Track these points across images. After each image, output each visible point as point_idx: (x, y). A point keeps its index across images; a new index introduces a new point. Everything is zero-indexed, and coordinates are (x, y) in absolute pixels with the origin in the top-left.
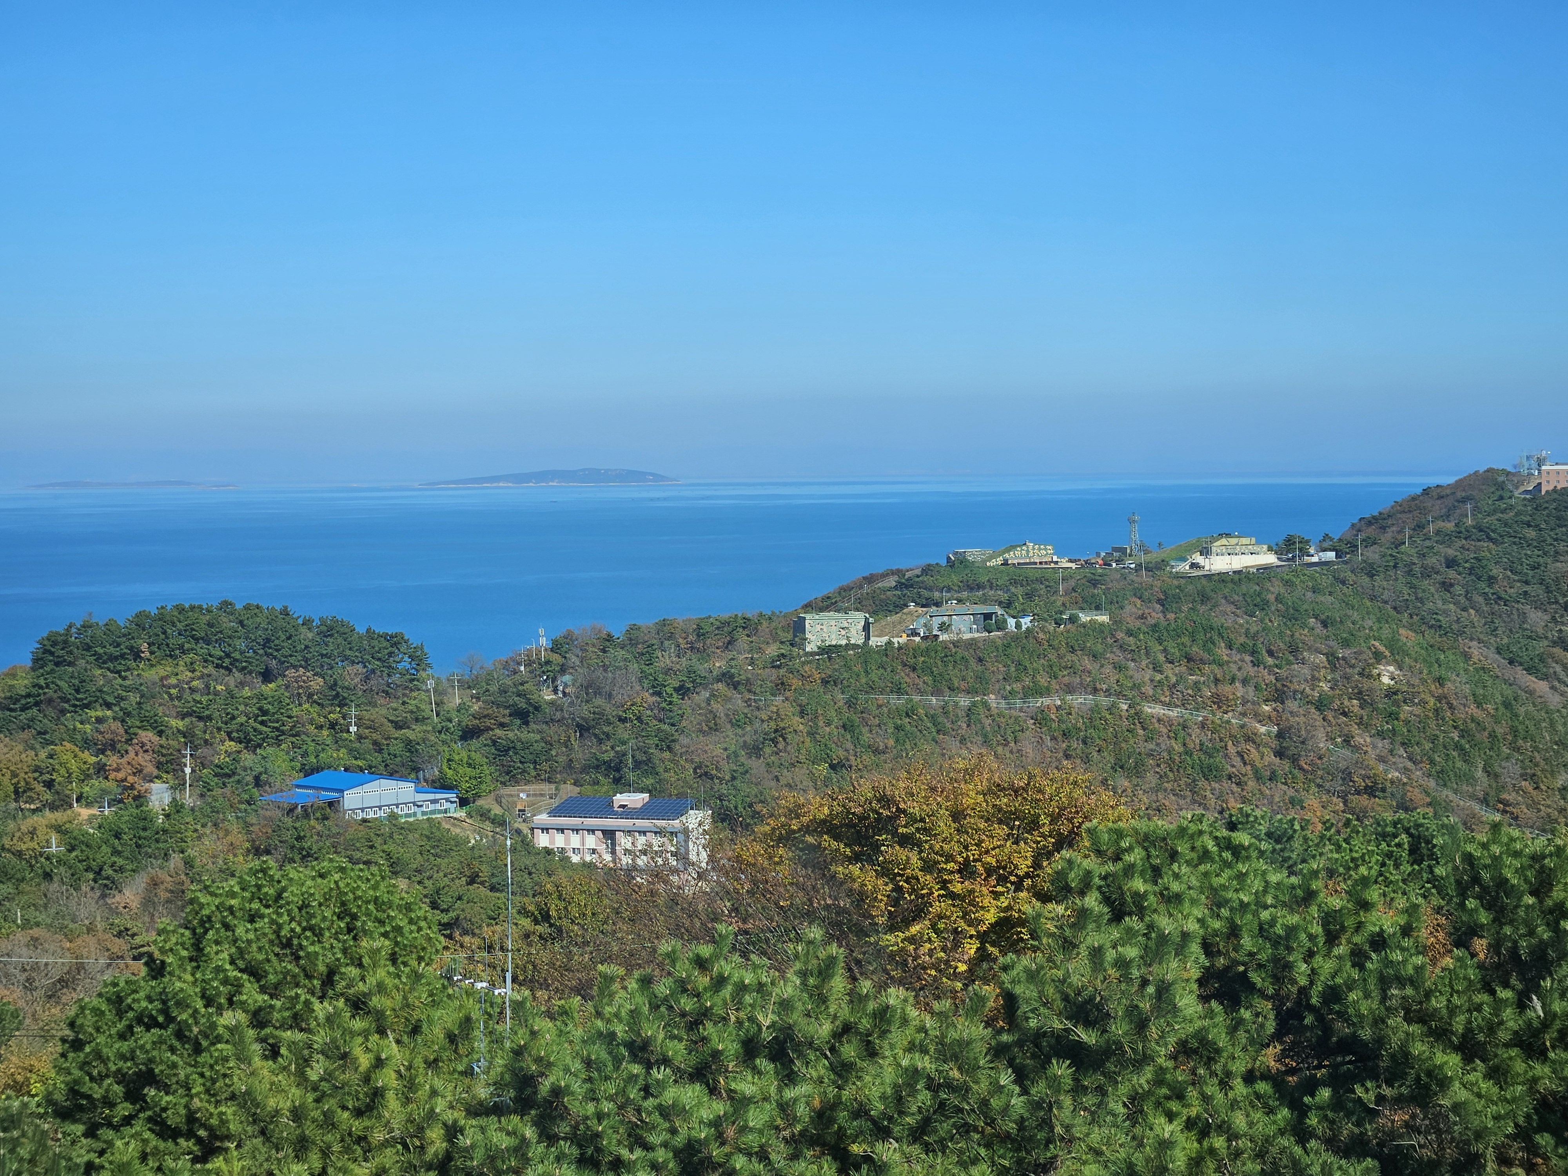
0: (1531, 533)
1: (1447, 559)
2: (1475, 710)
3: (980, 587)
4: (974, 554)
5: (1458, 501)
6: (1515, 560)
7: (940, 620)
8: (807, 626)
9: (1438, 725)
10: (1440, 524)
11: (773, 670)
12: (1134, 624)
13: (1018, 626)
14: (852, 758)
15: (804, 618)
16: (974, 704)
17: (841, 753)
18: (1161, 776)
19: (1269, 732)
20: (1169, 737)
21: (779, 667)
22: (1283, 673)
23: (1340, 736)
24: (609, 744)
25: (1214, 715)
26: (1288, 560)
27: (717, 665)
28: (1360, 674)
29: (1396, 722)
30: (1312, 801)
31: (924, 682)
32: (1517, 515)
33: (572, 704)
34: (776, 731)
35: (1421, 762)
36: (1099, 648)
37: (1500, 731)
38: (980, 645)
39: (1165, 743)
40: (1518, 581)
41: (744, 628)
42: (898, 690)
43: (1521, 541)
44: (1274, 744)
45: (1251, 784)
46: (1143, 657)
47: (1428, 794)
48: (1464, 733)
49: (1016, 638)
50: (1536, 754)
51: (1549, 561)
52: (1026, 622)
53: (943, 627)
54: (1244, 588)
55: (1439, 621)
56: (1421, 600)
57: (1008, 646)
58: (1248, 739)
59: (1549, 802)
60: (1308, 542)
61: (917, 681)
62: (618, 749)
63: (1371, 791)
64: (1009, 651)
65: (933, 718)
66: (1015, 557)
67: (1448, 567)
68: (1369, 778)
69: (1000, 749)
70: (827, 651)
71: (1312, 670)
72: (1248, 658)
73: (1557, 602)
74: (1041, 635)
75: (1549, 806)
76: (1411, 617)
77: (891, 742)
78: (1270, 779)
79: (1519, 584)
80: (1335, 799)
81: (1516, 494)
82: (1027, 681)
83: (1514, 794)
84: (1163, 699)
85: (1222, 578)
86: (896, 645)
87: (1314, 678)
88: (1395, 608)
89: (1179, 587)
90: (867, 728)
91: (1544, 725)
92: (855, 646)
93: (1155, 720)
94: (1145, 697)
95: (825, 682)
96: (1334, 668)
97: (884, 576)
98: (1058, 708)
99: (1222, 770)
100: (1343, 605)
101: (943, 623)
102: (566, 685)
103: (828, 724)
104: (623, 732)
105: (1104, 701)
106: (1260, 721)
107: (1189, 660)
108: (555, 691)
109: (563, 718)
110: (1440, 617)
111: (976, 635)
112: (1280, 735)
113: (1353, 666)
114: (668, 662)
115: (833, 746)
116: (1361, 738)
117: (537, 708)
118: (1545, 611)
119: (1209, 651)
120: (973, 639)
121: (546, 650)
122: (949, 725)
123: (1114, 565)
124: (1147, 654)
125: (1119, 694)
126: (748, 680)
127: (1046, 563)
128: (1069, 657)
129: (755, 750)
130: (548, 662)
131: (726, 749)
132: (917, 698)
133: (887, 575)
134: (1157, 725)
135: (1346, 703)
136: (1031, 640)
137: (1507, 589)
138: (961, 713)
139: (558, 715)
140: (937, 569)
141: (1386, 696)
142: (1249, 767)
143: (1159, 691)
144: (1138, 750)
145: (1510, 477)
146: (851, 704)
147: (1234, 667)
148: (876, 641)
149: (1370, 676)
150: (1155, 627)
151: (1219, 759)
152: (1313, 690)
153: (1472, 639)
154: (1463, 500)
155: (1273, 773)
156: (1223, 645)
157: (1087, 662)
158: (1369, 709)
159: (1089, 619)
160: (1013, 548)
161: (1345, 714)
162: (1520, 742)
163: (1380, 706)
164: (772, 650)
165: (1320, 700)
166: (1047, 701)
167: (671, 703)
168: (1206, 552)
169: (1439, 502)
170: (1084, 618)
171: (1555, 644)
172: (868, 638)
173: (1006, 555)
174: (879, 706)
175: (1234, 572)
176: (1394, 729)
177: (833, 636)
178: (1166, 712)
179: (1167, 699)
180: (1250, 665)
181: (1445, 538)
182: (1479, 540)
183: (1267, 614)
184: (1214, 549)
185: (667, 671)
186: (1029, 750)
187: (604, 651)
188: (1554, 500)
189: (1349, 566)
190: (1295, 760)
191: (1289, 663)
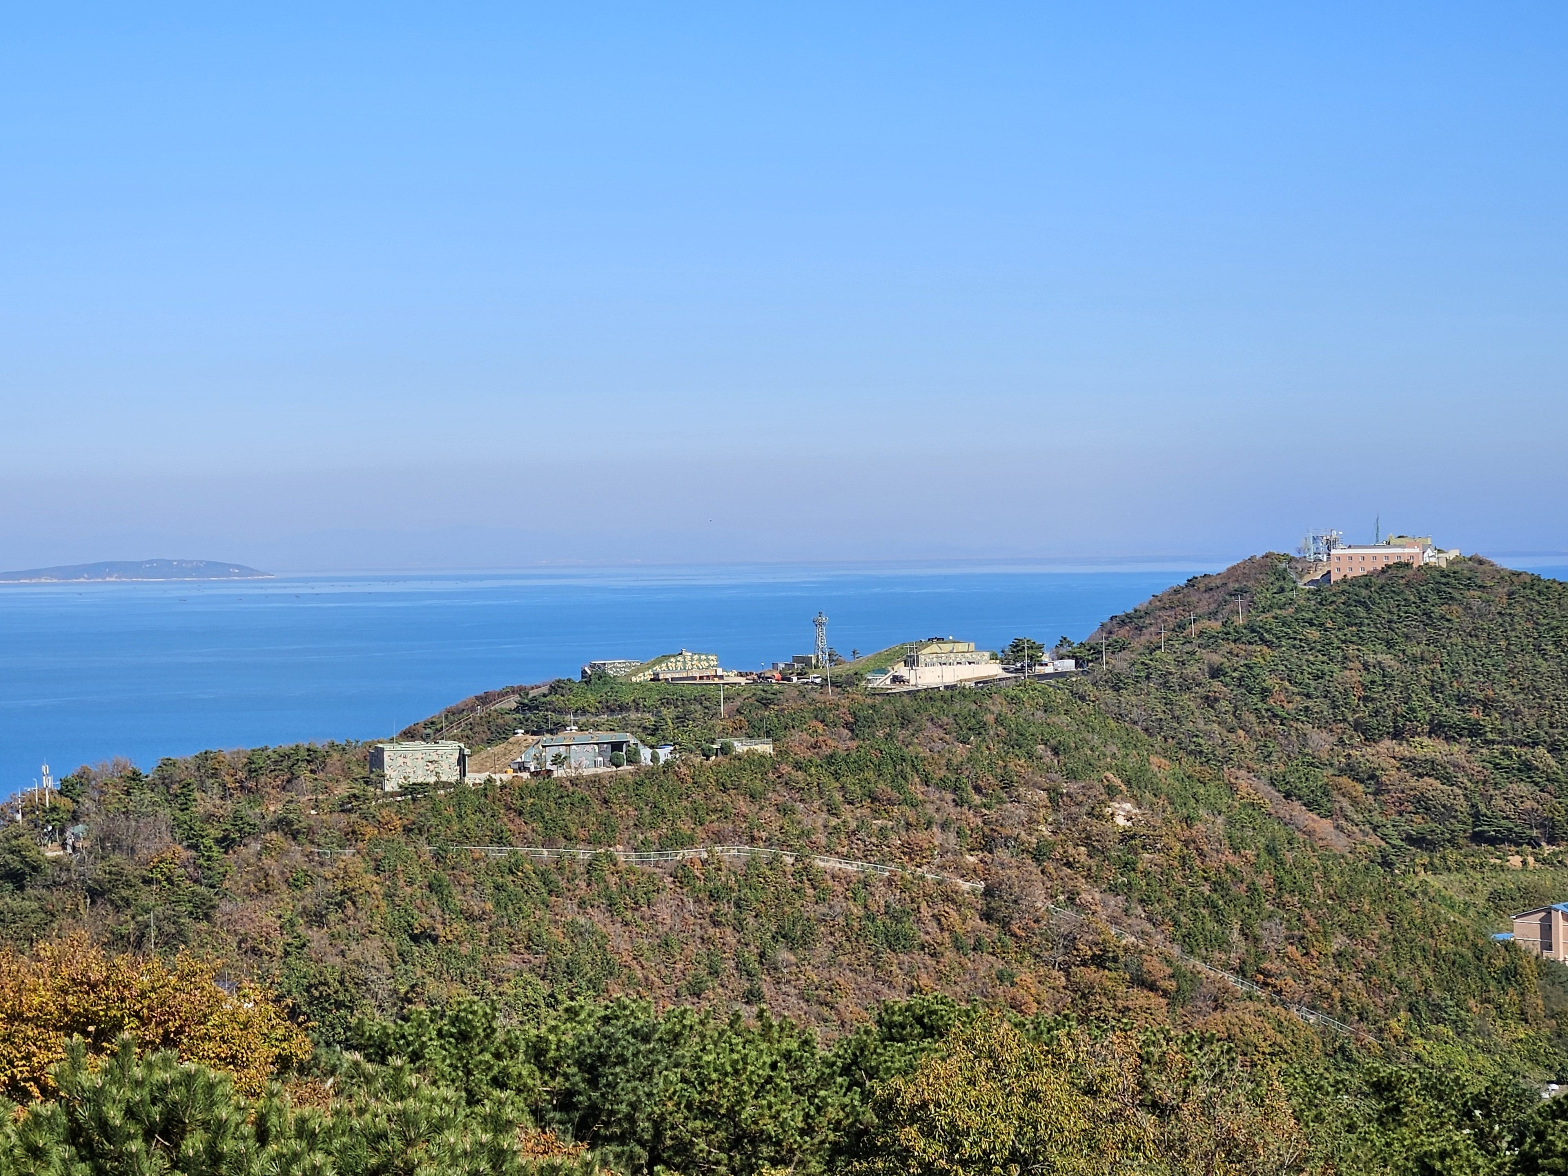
0: (1314, 634)
1: (1211, 667)
2: (1231, 857)
3: (622, 708)
4: (615, 667)
5: (1231, 595)
6: (1294, 667)
7: (555, 751)
8: (386, 759)
9: (1184, 876)
10: (1205, 624)
11: (342, 815)
12: (803, 754)
13: (655, 758)
14: (439, 926)
15: (382, 750)
16: (596, 857)
17: (426, 920)
18: (835, 948)
19: (973, 891)
20: (846, 898)
21: (350, 811)
22: (992, 814)
23: (1062, 893)
24: (129, 912)
25: (904, 868)
26: (1017, 670)
27: (272, 809)
28: (1089, 814)
29: (1132, 873)
30: (1026, 975)
31: (533, 830)
32: (1297, 611)
33: (81, 862)
34: (343, 893)
35: (1163, 923)
36: (758, 785)
37: (1260, 882)
38: (605, 782)
39: (840, 905)
40: (1299, 694)
41: (309, 762)
42: (500, 840)
43: (1303, 645)
44: (981, 904)
45: (950, 955)
46: (815, 796)
47: (1169, 963)
48: (1218, 886)
49: (650, 774)
50: (1306, 911)
51: (1336, 668)
52: (664, 754)
53: (558, 760)
54: (957, 708)
55: (1200, 745)
56: (1177, 719)
57: (641, 784)
58: (947, 898)
59: (1319, 972)
60: (1040, 647)
61: (524, 828)
62: (140, 918)
63: (1099, 961)
64: (642, 790)
65: (544, 877)
66: (668, 670)
67: (1212, 677)
68: (1096, 944)
69: (629, 915)
70: (412, 790)
71: (1030, 810)
72: (949, 797)
73: (1345, 720)
74: (684, 770)
75: (1320, 977)
76: (1166, 740)
77: (489, 906)
78: (974, 949)
79: (1298, 698)
80: (1055, 973)
81: (1300, 585)
82: (664, 829)
83: (1278, 962)
84: (839, 849)
85: (930, 695)
86: (498, 783)
87: (1031, 821)
88: (1146, 730)
89: (873, 707)
90: (460, 888)
91: (1315, 874)
92: (446, 785)
93: (828, 877)
94: (815, 847)
95: (407, 830)
96: (1056, 808)
97: (503, 694)
98: (704, 862)
99: (913, 938)
100: (1082, 727)
101: (559, 756)
102: (77, 838)
103: (411, 883)
104: (147, 897)
105: (764, 852)
106: (963, 876)
107: (874, 800)
108: (64, 846)
109: (70, 880)
110: (1202, 742)
111: (600, 770)
112: (988, 892)
113: (1080, 804)
114: (209, 806)
115: (416, 912)
116: (1089, 894)
117: (35, 869)
118: (1331, 731)
119: (899, 789)
120: (595, 775)
121: (52, 793)
122: (563, 884)
123: (795, 679)
124: (820, 792)
125: (784, 845)
126: (310, 828)
127: (708, 677)
128: (720, 796)
129: (317, 918)
130: (54, 809)
131: (280, 917)
132: (522, 850)
133: (507, 693)
134: (830, 883)
135: (1071, 850)
136: (671, 775)
137: (1285, 704)
138: (581, 869)
139: (64, 876)
140: (570, 685)
141: (1122, 841)
142: (946, 934)
143: (835, 839)
144: (806, 914)
145: (1293, 564)
146: (438, 858)
147: (930, 809)
148: (473, 778)
149: (1100, 817)
150: (831, 759)
151: (909, 925)
152: (1030, 834)
153: (1240, 767)
154: (1234, 594)
155: (978, 940)
156: (917, 780)
157: (743, 804)
158: (1098, 859)
159: (746, 749)
160: (666, 657)
161: (1069, 865)
162: (1286, 897)
163: (1113, 854)
164: (342, 790)
165: (1038, 849)
166: (688, 853)
167: (209, 858)
168: (912, 662)
169: (1207, 595)
170: (740, 747)
171: (1342, 772)
172: (463, 774)
173: (657, 668)
174: (475, 861)
175: (946, 687)
176: (1130, 883)
177: (419, 772)
178: (843, 866)
179: (845, 850)
180: (952, 804)
181: (1210, 641)
182: (1250, 643)
183: (984, 740)
184: (922, 658)
185: (209, 818)
186: (664, 913)
187: (128, 794)
188: (1343, 592)
189: (1090, 677)
190: (1005, 924)
191: (1001, 801)
